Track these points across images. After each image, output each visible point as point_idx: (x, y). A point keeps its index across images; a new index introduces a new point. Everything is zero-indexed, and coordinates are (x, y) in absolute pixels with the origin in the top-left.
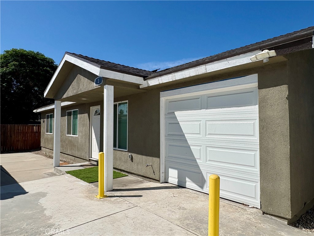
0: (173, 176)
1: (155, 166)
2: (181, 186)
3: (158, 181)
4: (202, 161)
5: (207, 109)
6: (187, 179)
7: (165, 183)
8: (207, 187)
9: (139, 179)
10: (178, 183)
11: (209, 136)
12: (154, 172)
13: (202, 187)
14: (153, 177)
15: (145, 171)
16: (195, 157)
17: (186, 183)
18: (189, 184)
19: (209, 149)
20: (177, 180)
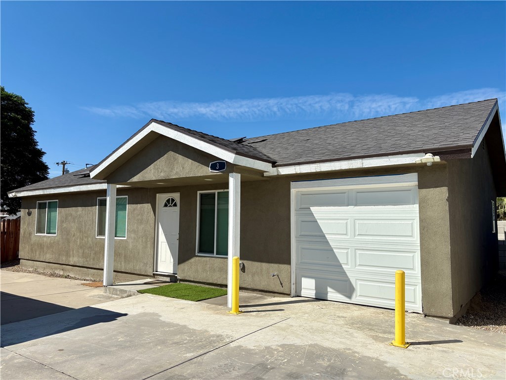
0: (308, 287)
1: (283, 276)
2: (320, 298)
3: (289, 295)
4: (349, 267)
5: (356, 205)
6: (329, 289)
7: (295, 297)
8: (356, 297)
9: (255, 295)
11: (360, 237)
12: (282, 284)
13: (350, 297)
14: (281, 290)
15: (266, 283)
16: (341, 262)
17: (327, 294)
18: (332, 294)
19: (358, 252)
20: (314, 292)
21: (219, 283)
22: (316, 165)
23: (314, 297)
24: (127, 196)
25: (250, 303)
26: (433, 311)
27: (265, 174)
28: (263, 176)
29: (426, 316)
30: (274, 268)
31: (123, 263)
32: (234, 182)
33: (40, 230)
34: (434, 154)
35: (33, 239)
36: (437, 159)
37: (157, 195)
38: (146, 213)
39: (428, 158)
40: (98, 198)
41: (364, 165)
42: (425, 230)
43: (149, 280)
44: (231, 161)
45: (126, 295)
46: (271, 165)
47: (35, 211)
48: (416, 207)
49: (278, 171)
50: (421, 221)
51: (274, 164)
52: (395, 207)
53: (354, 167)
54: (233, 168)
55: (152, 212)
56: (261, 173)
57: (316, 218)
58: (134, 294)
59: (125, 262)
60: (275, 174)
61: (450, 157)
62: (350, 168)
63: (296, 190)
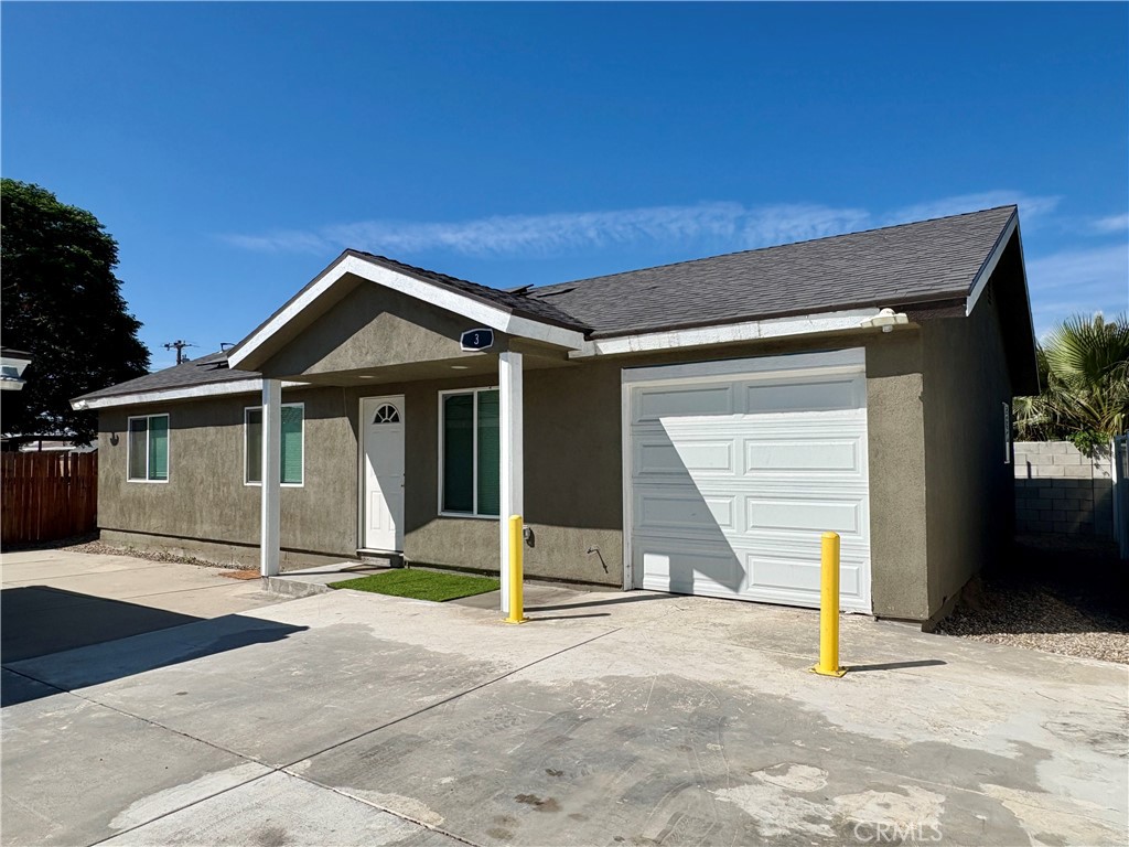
0: (657, 572)
1: (609, 552)
2: (679, 591)
3: (619, 587)
4: (735, 531)
5: (747, 412)
6: (696, 575)
7: (632, 590)
8: (748, 587)
9: (555, 588)
10: (670, 587)
11: (755, 474)
12: (605, 567)
13: (736, 589)
14: (604, 578)
15: (575, 565)
16: (719, 523)
17: (692, 583)
18: (702, 584)
19: (753, 502)
20: (668, 580)
21: (484, 567)
22: (670, 335)
23: (668, 590)
24: (302, 404)
25: (544, 603)
26: (892, 611)
27: (571, 355)
28: (567, 358)
29: (878, 618)
30: (590, 537)
31: (298, 532)
32: (509, 372)
33: (137, 472)
34: (897, 310)
35: (124, 490)
36: (902, 318)
37: (361, 399)
38: (340, 437)
39: (886, 318)
40: (246, 408)
41: (762, 332)
42: (880, 456)
43: (349, 564)
44: (503, 328)
45: (305, 593)
46: (581, 335)
47: (126, 437)
48: (863, 413)
49: (596, 348)
50: (871, 439)
51: (589, 334)
52: (823, 413)
53: (743, 338)
54: (506, 341)
55: (352, 433)
56: (563, 352)
57: (671, 438)
58: (321, 592)
59: (302, 531)
60: (592, 353)
61: (926, 315)
62: (738, 338)
63: (632, 385)
